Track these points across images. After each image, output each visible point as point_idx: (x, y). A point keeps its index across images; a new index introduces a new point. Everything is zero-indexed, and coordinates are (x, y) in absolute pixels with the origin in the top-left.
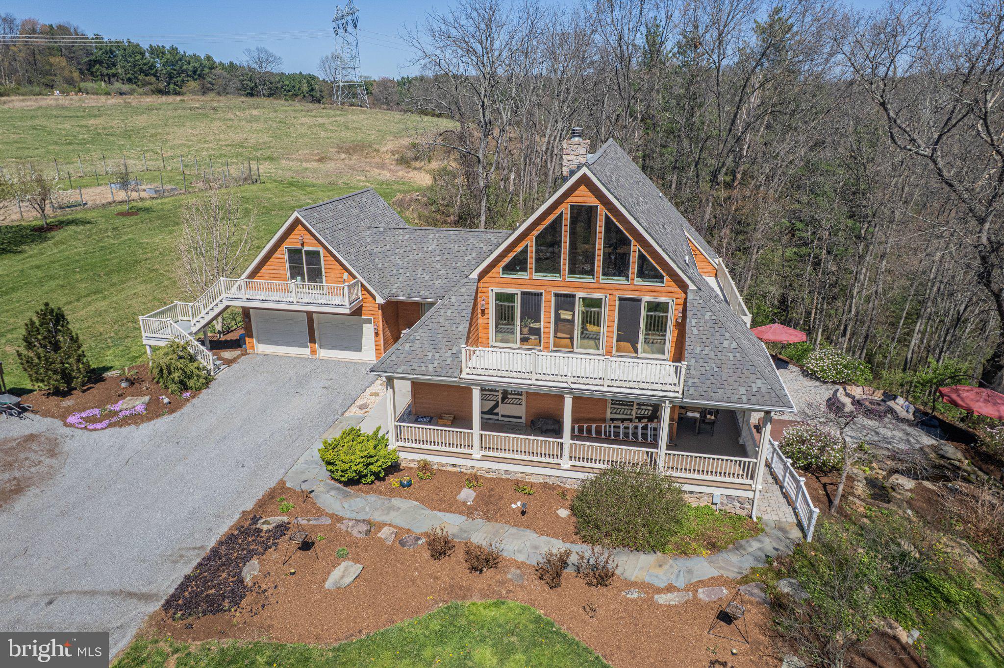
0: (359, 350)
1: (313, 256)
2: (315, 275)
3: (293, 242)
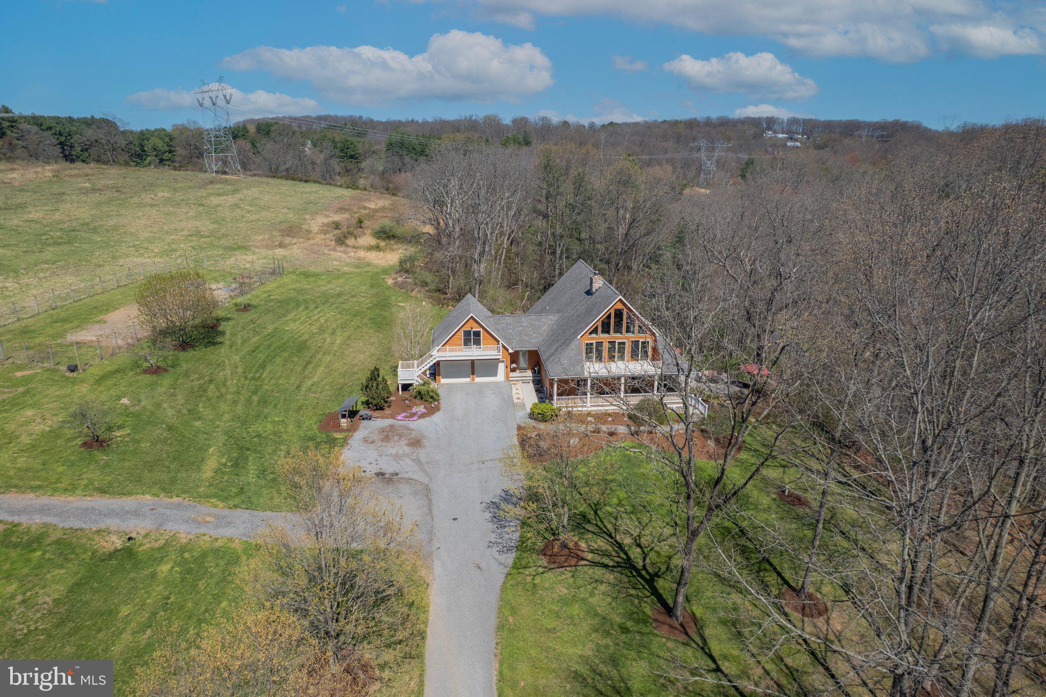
0: (496, 375)
1: (477, 334)
2: (477, 342)
3: (467, 328)
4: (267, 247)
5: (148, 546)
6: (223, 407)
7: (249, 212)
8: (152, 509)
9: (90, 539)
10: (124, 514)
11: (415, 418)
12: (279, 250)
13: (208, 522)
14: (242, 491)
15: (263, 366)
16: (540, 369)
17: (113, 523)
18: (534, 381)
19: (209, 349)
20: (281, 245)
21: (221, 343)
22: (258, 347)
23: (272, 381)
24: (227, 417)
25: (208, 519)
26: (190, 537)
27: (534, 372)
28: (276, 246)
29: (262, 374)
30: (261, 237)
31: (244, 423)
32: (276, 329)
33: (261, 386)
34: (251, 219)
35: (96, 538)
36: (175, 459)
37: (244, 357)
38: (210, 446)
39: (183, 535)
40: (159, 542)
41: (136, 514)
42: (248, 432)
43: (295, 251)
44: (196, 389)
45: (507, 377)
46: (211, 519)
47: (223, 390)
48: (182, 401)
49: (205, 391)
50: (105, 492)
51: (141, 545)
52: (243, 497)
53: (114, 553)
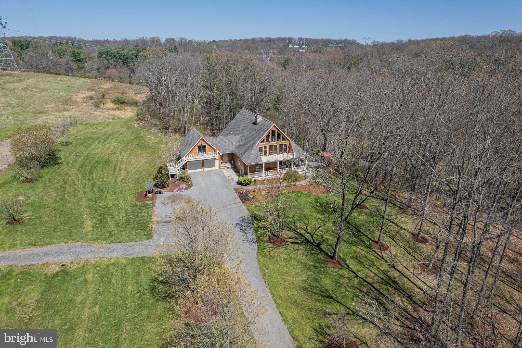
0: (214, 166)
1: (204, 147)
3: (199, 144)
4: (56, 111)
5: (74, 267)
6: (80, 195)
7: (36, 92)
8: (68, 250)
9: (40, 269)
10: (54, 254)
11: (183, 190)
12: (65, 112)
13: (102, 251)
14: (111, 235)
15: (91, 173)
16: (234, 162)
17: (50, 259)
18: (232, 168)
19: (56, 167)
20: (65, 110)
21: (61, 163)
22: (84, 164)
23: (100, 180)
24: (84, 200)
25: (101, 250)
26: (96, 260)
27: (232, 163)
28: (62, 110)
29: (93, 177)
30: (51, 106)
31: (96, 202)
32: (89, 153)
33: (95, 183)
34: (39, 96)
35: (43, 267)
36: (65, 224)
37: (79, 169)
38: (83, 215)
39: (92, 259)
40: (80, 265)
41: (61, 253)
42: (100, 206)
43: (74, 112)
44: (59, 188)
45: (220, 167)
46: (103, 250)
47: (75, 187)
48: (55, 195)
49: (65, 188)
50: (35, 245)
51: (70, 268)
52: (114, 237)
53: (57, 274)
